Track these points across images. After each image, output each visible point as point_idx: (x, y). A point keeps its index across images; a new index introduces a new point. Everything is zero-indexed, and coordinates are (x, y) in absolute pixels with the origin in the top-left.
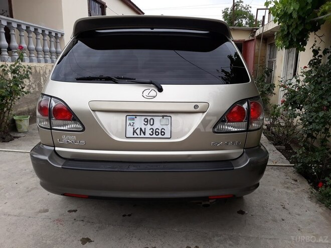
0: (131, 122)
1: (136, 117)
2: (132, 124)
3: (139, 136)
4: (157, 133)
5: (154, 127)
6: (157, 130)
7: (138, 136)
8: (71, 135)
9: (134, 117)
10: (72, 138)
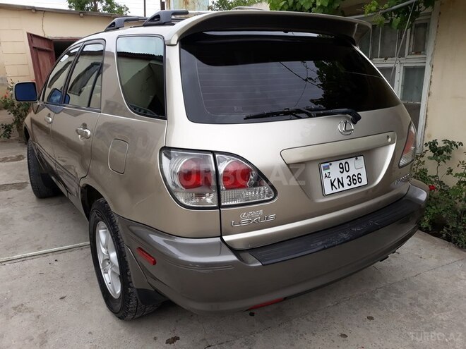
0: (327, 171)
1: (331, 164)
2: (328, 175)
3: (339, 190)
4: (355, 182)
5: (350, 174)
6: (354, 177)
7: (337, 191)
8: (255, 210)
9: (328, 164)
10: (256, 213)
